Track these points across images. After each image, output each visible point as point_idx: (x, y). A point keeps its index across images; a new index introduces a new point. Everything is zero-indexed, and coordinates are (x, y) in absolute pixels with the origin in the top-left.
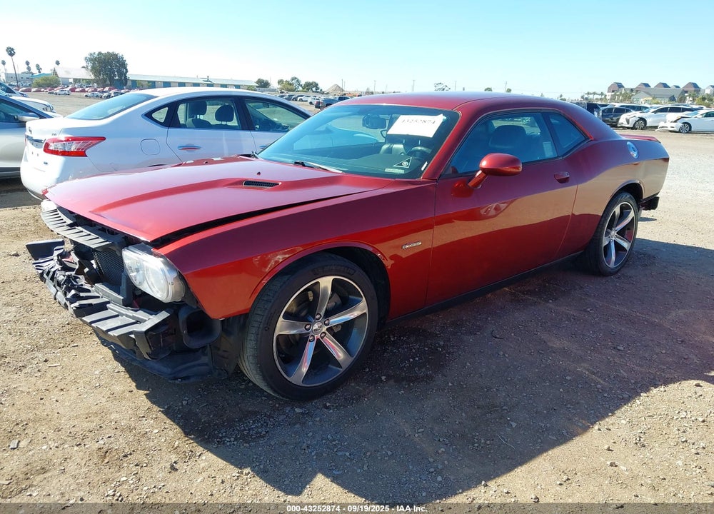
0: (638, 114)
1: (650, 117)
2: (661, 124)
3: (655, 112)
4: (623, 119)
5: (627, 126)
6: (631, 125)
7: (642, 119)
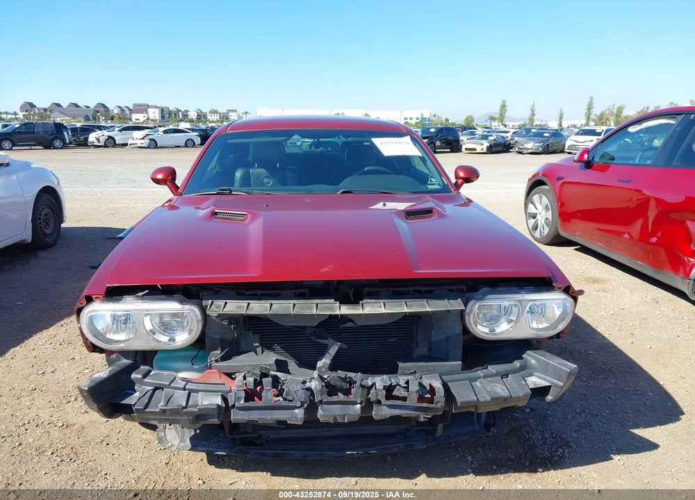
0: (106, 133)
1: (117, 135)
2: (130, 142)
3: (121, 131)
4: (92, 137)
5: (99, 144)
6: (102, 143)
7: (110, 137)
